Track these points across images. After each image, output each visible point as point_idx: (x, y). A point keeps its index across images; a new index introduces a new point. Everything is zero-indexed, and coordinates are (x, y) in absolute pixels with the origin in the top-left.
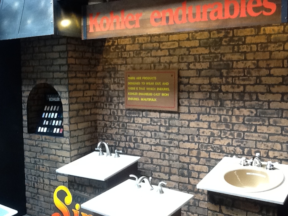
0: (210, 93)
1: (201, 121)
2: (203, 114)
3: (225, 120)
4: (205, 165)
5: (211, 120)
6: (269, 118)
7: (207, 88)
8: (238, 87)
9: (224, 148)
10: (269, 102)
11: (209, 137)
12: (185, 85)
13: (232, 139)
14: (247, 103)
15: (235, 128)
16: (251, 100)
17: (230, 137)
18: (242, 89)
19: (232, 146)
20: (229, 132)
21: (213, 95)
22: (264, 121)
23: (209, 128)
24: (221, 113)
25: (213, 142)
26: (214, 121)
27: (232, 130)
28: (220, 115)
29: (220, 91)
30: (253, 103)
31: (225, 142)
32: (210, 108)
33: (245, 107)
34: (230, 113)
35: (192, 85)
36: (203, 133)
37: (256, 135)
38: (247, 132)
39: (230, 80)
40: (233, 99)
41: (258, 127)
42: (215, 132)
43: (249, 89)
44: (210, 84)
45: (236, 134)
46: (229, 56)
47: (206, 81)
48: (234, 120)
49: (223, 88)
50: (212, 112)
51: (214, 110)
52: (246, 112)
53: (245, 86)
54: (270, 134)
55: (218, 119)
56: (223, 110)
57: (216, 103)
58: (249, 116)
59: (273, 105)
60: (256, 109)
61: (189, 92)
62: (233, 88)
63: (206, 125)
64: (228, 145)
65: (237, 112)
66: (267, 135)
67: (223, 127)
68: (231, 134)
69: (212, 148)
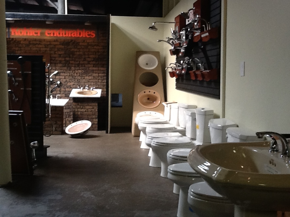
0: (65, 64)
1: (61, 76)
2: (62, 73)
3: (72, 75)
4: (63, 94)
5: (66, 75)
6: (89, 73)
7: (64, 62)
8: (77, 62)
9: (72, 86)
10: (89, 67)
11: (65, 82)
12: (54, 60)
13: (75, 82)
14: (81, 68)
15: (76, 78)
16: (82, 67)
17: (74, 81)
18: (78, 62)
19: (75, 85)
20: (73, 80)
21: (67, 65)
22: (87, 75)
23: (65, 78)
24: (70, 72)
25: (67, 84)
26: (67, 76)
27: (75, 79)
28: (70, 73)
29: (70, 63)
30: (83, 68)
31: (72, 83)
32: (65, 70)
33: (80, 70)
34: (74, 72)
35: (57, 60)
36: (62, 80)
37: (84, 80)
38: (81, 79)
39: (73, 59)
40: (75, 67)
41: (85, 77)
42: (68, 80)
43: (81, 62)
44: (65, 60)
45: (76, 80)
46: (73, 50)
47: (63, 59)
48: (75, 74)
49: (71, 62)
50: (66, 72)
51: (67, 71)
52: (80, 71)
53: (80, 61)
54: (89, 79)
55: (69, 74)
56: (71, 71)
57: (68, 68)
58: (81, 73)
59: (90, 68)
60: (84, 70)
61: (55, 64)
62: (75, 62)
63: (63, 77)
64: (73, 85)
65: (76, 71)
66: (88, 80)
67: (71, 78)
68: (74, 80)
69: (66, 86)
